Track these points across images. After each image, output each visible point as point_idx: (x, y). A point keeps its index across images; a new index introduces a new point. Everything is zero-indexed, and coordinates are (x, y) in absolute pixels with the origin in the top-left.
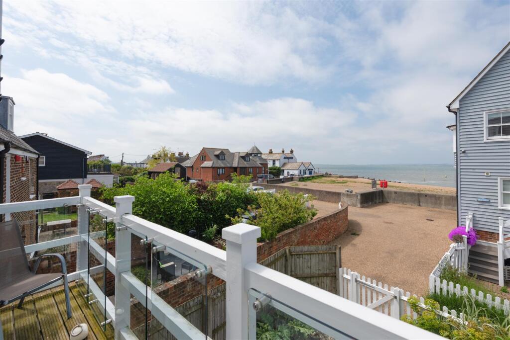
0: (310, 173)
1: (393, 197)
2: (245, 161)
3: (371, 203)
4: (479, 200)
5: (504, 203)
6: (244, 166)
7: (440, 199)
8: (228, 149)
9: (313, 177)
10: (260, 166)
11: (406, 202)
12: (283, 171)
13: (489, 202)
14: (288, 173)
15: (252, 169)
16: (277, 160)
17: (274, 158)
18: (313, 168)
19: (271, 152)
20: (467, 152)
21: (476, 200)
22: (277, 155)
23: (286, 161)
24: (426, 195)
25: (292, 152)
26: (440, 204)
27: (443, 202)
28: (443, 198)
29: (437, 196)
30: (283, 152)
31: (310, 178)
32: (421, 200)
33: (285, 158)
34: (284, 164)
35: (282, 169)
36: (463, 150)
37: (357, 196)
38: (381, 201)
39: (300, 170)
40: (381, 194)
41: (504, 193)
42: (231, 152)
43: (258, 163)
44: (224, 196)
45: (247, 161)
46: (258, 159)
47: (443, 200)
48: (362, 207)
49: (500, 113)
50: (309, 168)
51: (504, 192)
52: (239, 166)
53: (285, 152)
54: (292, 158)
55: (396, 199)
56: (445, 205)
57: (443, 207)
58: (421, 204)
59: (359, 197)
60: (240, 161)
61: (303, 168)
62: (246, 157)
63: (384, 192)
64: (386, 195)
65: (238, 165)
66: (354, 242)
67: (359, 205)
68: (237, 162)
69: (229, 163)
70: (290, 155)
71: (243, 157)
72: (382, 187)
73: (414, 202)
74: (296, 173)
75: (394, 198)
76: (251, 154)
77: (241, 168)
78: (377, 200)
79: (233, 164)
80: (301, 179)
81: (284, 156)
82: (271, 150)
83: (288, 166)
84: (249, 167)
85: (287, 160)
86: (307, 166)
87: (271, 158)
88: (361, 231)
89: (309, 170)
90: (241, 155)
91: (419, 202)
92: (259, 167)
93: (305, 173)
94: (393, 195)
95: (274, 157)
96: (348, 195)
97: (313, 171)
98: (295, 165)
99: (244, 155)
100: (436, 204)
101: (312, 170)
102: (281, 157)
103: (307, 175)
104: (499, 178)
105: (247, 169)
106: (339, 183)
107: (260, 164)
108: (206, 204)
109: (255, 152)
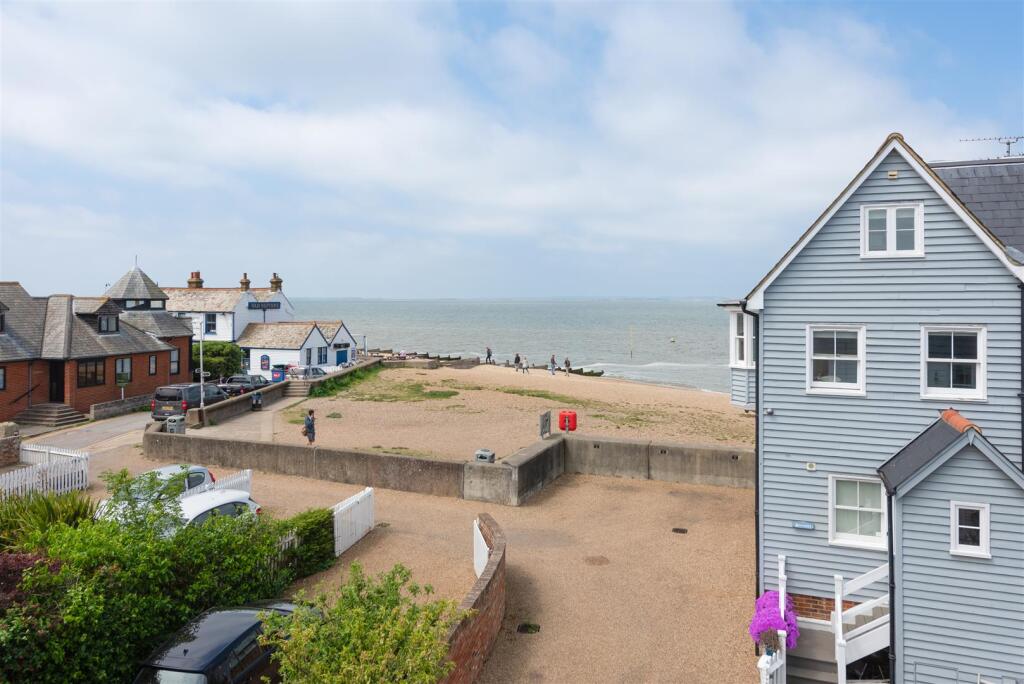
0: (341, 359)
1: (592, 458)
2: (100, 331)
3: (541, 484)
4: (797, 525)
5: (837, 531)
6: (97, 353)
7: (692, 459)
8: (17, 284)
9: (353, 375)
10: (162, 346)
11: (621, 469)
12: (247, 351)
13: (813, 530)
14: (265, 360)
15: (127, 362)
16: (224, 313)
17: (210, 308)
18: (347, 340)
19: (196, 283)
20: (776, 413)
21: (790, 524)
22: (223, 295)
23: (256, 316)
24: (663, 452)
25: (277, 284)
26: (693, 472)
27: (698, 466)
28: (698, 455)
29: (686, 453)
30: (246, 284)
31: (346, 380)
32: (654, 462)
33: (251, 306)
34: (250, 329)
35: (241, 344)
36: (770, 407)
37: (510, 474)
38: (562, 470)
39: (309, 350)
40: (562, 451)
41: (837, 509)
42: (33, 293)
43: (155, 336)
44: (96, 592)
45: (107, 332)
46: (150, 321)
47: (698, 461)
48: (522, 503)
49: (832, 332)
50: (338, 341)
51: (839, 507)
52: (75, 356)
53: (251, 286)
54: (276, 306)
55: (598, 462)
56: (701, 474)
57: (697, 478)
58: (652, 472)
59: (515, 476)
60: (76, 332)
61: (316, 342)
62: (103, 316)
63: (569, 445)
64: (573, 451)
65: (69, 352)
66: (534, 664)
67: (514, 500)
68: (63, 337)
69: (22, 342)
70: (271, 296)
71: (90, 318)
72: (563, 428)
73: (637, 469)
74: (294, 359)
75: (594, 461)
76: (120, 303)
77: (80, 361)
78: (555, 470)
79: (45, 349)
80: (316, 389)
81: (247, 298)
82: (197, 275)
83: (264, 336)
84: (116, 357)
85: (261, 312)
86: (330, 334)
87: (199, 306)
88: (540, 610)
89: (336, 346)
90: (77, 307)
91: (649, 469)
92: (158, 353)
93: (323, 359)
94: (592, 453)
95: (210, 303)
96: (483, 470)
97: (349, 350)
98: (293, 333)
99: (91, 308)
100: (683, 471)
101: (347, 345)
102: (238, 301)
103: (332, 369)
104: (830, 476)
105: (108, 363)
106: (434, 395)
107: (160, 339)
108: (21, 654)
109: (141, 292)
